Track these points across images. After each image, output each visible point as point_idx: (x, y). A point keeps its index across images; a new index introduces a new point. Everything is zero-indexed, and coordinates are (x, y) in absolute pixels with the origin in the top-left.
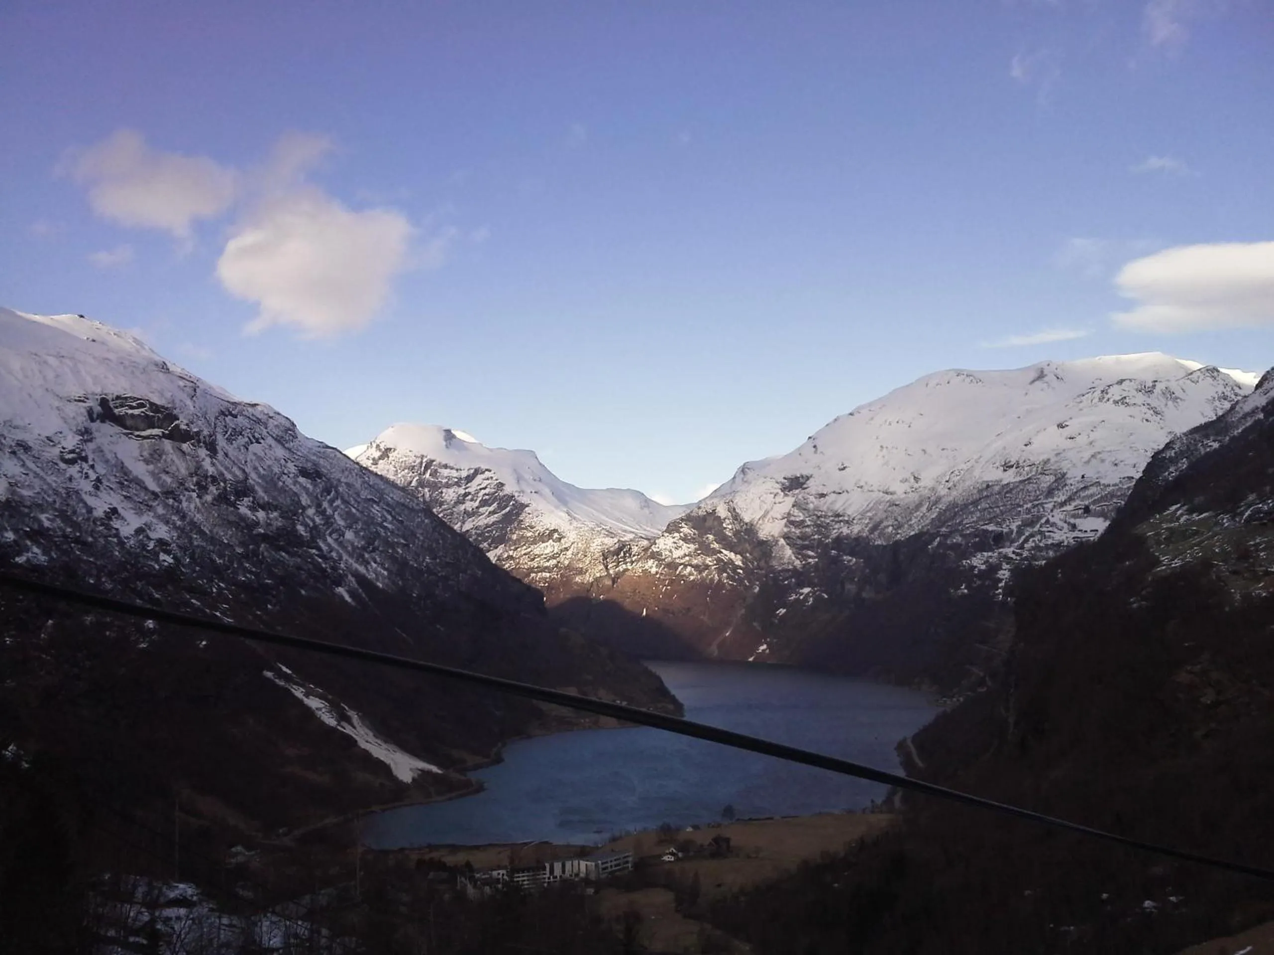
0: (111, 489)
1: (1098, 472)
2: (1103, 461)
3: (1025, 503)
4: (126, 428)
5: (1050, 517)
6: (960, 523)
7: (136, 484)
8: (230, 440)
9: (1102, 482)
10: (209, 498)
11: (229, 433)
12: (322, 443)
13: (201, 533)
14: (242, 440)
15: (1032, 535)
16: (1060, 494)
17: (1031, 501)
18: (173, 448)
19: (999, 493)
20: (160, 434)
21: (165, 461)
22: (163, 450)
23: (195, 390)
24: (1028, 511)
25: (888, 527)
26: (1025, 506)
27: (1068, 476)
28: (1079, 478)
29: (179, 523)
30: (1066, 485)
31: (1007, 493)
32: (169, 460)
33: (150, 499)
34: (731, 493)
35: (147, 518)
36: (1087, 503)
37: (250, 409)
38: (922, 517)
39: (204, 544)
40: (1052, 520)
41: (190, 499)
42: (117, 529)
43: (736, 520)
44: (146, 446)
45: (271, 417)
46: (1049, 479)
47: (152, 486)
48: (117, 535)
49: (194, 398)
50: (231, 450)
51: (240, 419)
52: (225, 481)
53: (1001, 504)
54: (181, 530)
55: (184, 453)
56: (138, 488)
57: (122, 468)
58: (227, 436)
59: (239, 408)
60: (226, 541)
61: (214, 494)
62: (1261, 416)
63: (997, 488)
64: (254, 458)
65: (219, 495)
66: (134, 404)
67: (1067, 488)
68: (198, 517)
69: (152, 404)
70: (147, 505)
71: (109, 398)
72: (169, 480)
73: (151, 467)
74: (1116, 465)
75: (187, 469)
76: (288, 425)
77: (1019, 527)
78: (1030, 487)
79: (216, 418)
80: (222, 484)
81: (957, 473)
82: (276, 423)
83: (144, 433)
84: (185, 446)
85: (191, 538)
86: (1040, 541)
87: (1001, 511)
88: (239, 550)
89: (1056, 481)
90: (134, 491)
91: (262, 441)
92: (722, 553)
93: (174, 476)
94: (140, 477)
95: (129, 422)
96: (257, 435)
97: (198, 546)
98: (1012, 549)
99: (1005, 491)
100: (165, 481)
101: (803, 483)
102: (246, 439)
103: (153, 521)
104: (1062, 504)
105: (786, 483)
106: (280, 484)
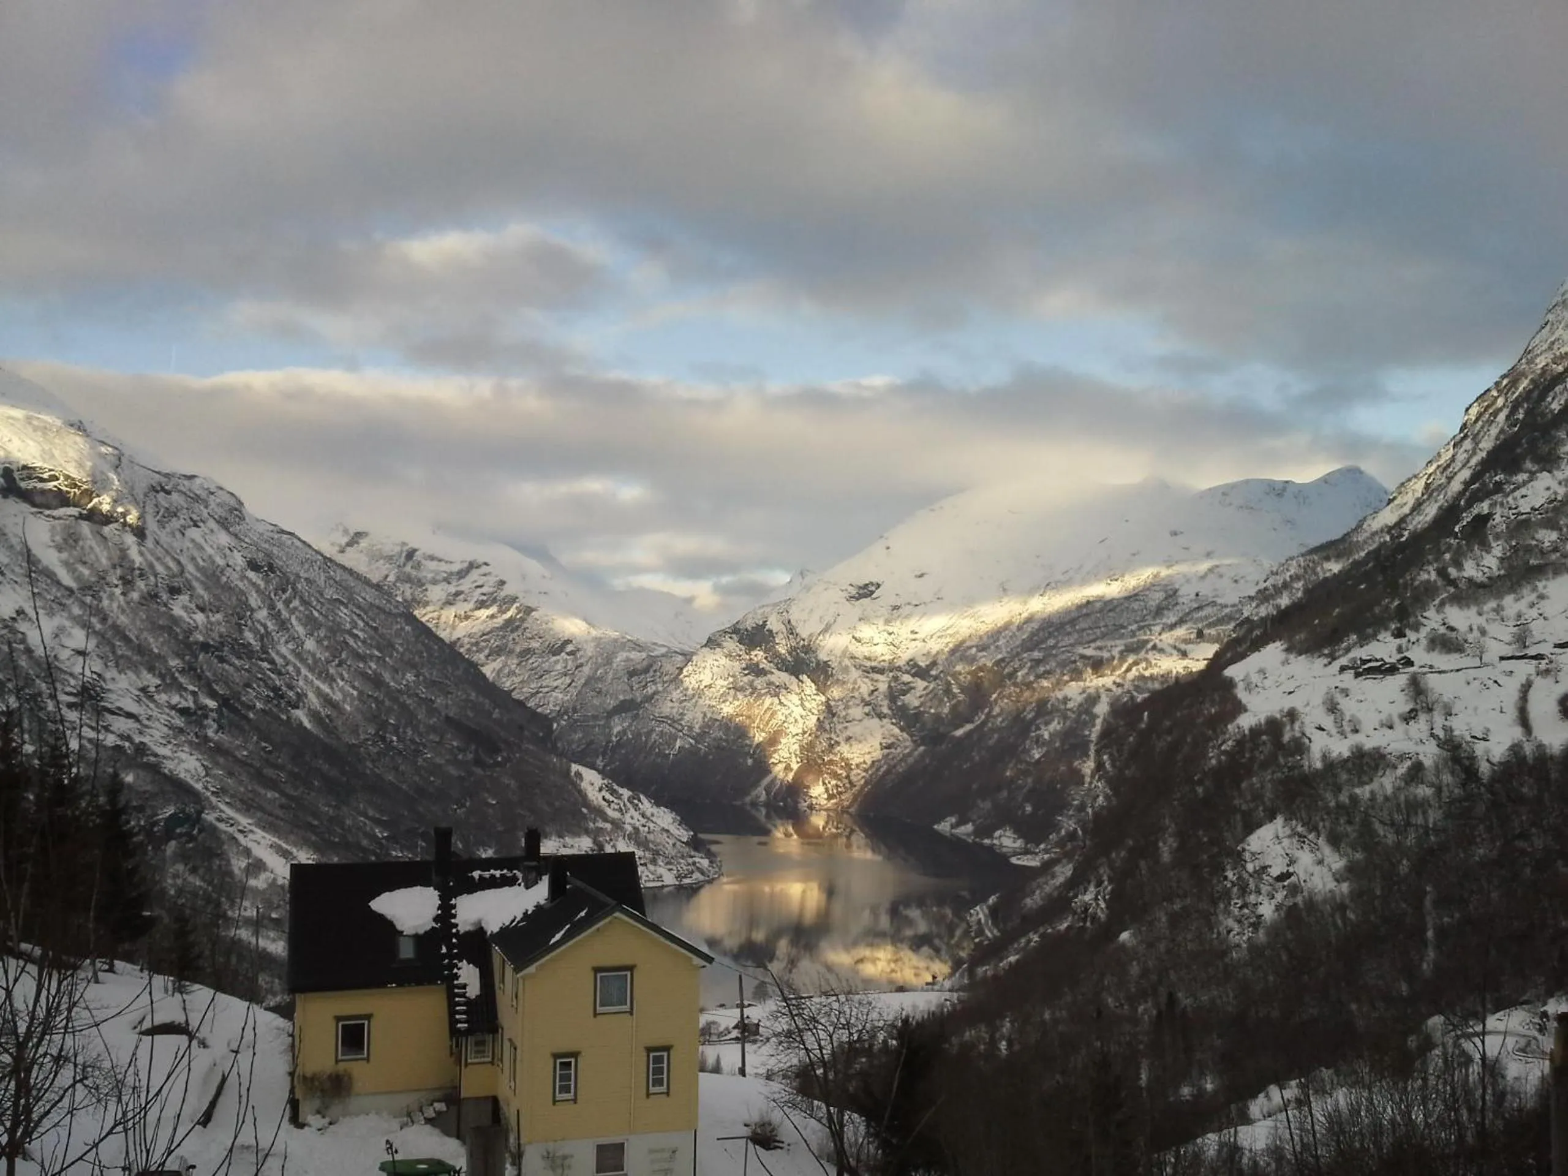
0: (16, 582)
1: (1215, 590)
2: (1221, 576)
3: (1130, 624)
4: (34, 505)
5: (1157, 641)
6: (1054, 647)
7: (48, 577)
8: (162, 524)
9: (1219, 601)
10: (135, 596)
11: (161, 514)
12: (275, 526)
13: (126, 639)
14: (175, 524)
15: (1136, 663)
16: (1171, 614)
17: (1136, 622)
18: (92, 532)
19: (1101, 611)
20: (77, 514)
21: (82, 548)
22: (80, 534)
23: (120, 459)
24: (1133, 634)
25: (970, 648)
26: (1130, 628)
27: (1180, 593)
28: (1193, 596)
29: (98, 627)
30: (1177, 604)
31: (1110, 611)
32: (87, 550)
33: (63, 596)
34: (785, 601)
35: (60, 620)
36: (1200, 626)
37: (186, 482)
38: (1011, 637)
39: (129, 653)
40: (1159, 645)
41: (111, 596)
42: (23, 633)
43: (792, 634)
44: (59, 528)
45: (212, 493)
46: (1158, 597)
47: (67, 579)
48: (23, 641)
49: (119, 470)
50: (164, 538)
51: (175, 496)
52: (156, 575)
53: (1102, 624)
54: (100, 635)
55: (105, 538)
56: (49, 581)
57: (30, 558)
58: (158, 518)
59: (174, 481)
60: (156, 651)
61: (142, 591)
63: (1098, 605)
64: (191, 545)
65: (149, 593)
66: (45, 476)
67: (1178, 607)
68: (123, 620)
69: (67, 477)
70: (60, 604)
71: (13, 467)
72: (86, 572)
73: (65, 555)
74: (1236, 581)
75: (109, 558)
76: (233, 502)
77: (1121, 652)
78: (1136, 605)
79: (146, 495)
80: (152, 578)
82: (218, 500)
83: (56, 513)
84: (107, 530)
85: (113, 646)
86: (1146, 669)
87: (1102, 632)
88: (174, 663)
89: (1166, 598)
90: (44, 586)
91: (201, 524)
92: (772, 673)
93: (91, 567)
94: (51, 567)
95: (38, 499)
96: (195, 517)
97: (122, 656)
98: (1113, 678)
99: (1108, 608)
100: (81, 574)
101: (872, 592)
102: (182, 522)
103: (68, 624)
104: (1172, 627)
105: (854, 592)
106: (224, 579)
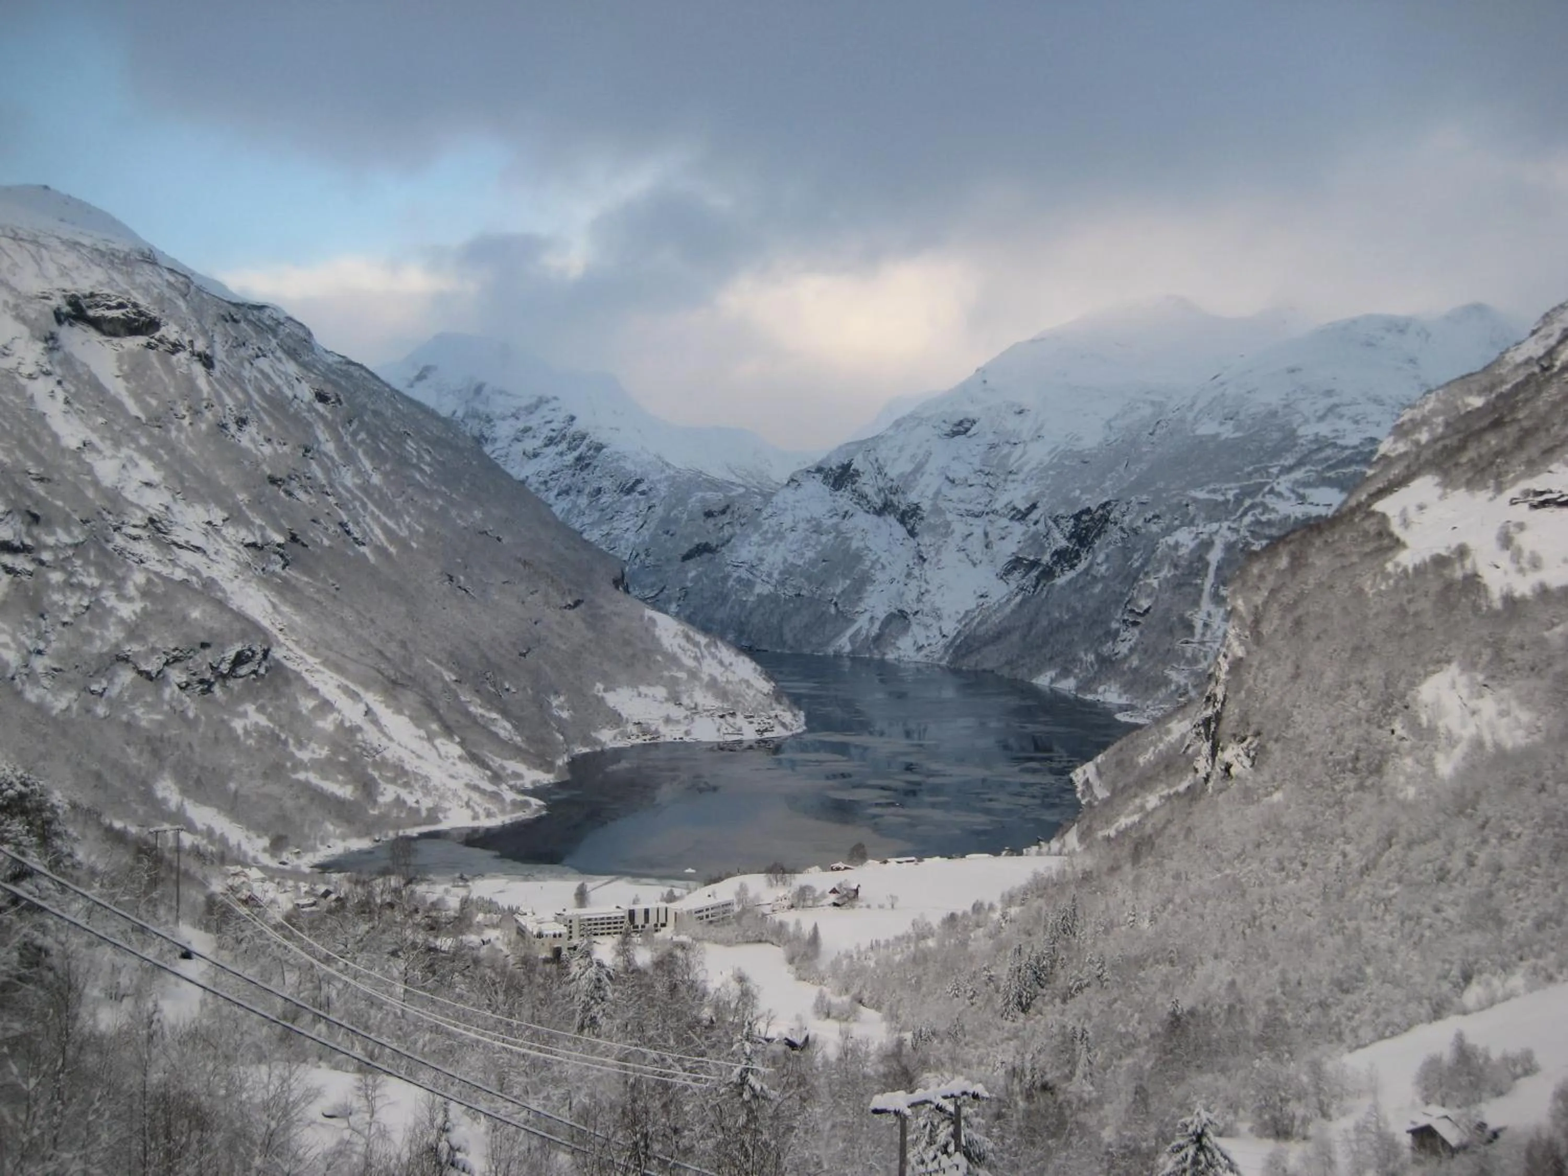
0: (84, 413)
1: (1336, 431)
2: (1341, 416)
3: (1246, 466)
4: (104, 333)
5: (1275, 484)
7: (114, 406)
8: (230, 353)
9: (1340, 442)
10: (203, 426)
11: (229, 343)
12: (343, 357)
13: (194, 471)
14: (245, 353)
15: (1252, 507)
16: (1288, 455)
17: (1252, 463)
18: (159, 361)
20: (145, 343)
21: (151, 378)
22: (148, 364)
23: (189, 287)
24: (1249, 476)
26: (1246, 470)
27: (1298, 433)
28: (1312, 437)
29: (166, 458)
30: (1295, 444)
32: (155, 377)
33: (130, 426)
35: (127, 451)
36: (1320, 468)
37: (255, 312)
38: (1118, 479)
39: (197, 486)
40: (1278, 489)
41: (180, 429)
42: (91, 465)
43: (880, 473)
44: (126, 358)
45: (282, 324)
46: (1275, 437)
47: (134, 409)
48: (90, 472)
50: (231, 365)
51: (243, 325)
52: (224, 406)
54: (169, 468)
55: (173, 367)
56: (117, 411)
57: (96, 385)
58: (227, 347)
59: (242, 310)
60: (224, 483)
61: (209, 422)
62: (1537, 369)
63: (1211, 445)
64: (259, 376)
65: (216, 424)
66: (113, 304)
67: (1297, 449)
68: (191, 451)
69: (135, 305)
70: (127, 434)
71: (80, 295)
72: (154, 402)
73: (132, 385)
74: (1357, 422)
75: (177, 388)
76: (302, 334)
77: (1236, 496)
78: (1252, 446)
79: (214, 324)
80: (220, 409)
81: (1163, 424)
82: (288, 331)
83: (125, 342)
84: (174, 359)
85: (181, 478)
86: (1263, 514)
87: (1216, 474)
88: (242, 497)
89: (1284, 439)
90: (112, 417)
91: (269, 354)
92: (858, 516)
93: (160, 398)
94: (118, 397)
95: (105, 327)
96: (263, 347)
97: (190, 489)
98: (1227, 523)
99: (1222, 449)
100: (149, 404)
101: (967, 430)
102: (251, 352)
103: (136, 456)
104: (1289, 469)
105: (947, 428)
106: (292, 410)
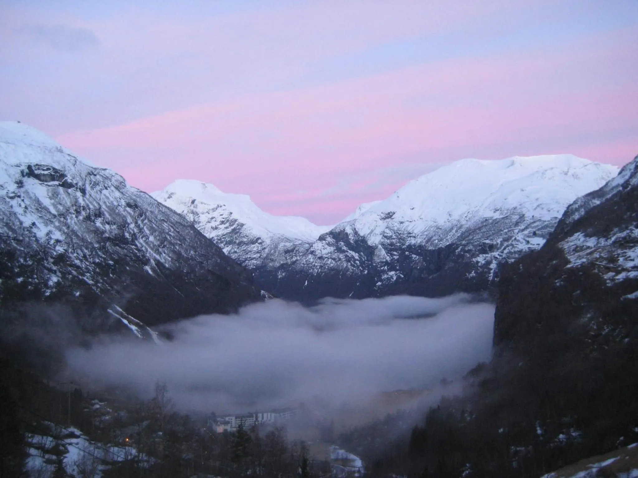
0: (33, 212)
1: (540, 214)
2: (542, 209)
3: (504, 229)
4: (40, 180)
5: (517, 237)
6: (472, 239)
7: (45, 210)
8: (92, 188)
9: (543, 219)
10: (81, 218)
11: (92, 184)
12: (138, 189)
13: (77, 236)
14: (98, 188)
15: (508, 246)
16: (522, 225)
17: (507, 228)
18: (64, 191)
19: (492, 224)
20: (58, 184)
21: (60, 198)
22: (59, 192)
23: (76, 161)
24: (506, 233)
25: (435, 240)
26: (505, 231)
27: (526, 216)
28: (531, 217)
29: (66, 231)
30: (524, 220)
31: (496, 223)
32: (62, 198)
33: (51, 218)
34: (353, 220)
35: (50, 228)
36: (534, 230)
37: (103, 172)
38: (453, 235)
39: (78, 242)
40: (518, 238)
41: (71, 218)
42: (35, 233)
43: (356, 234)
44: (50, 190)
45: (114, 176)
46: (516, 217)
47: (53, 211)
48: (35, 236)
49: (75, 166)
50: (93, 193)
51: (98, 177)
52: (89, 209)
53: (493, 229)
54: (67, 234)
55: (69, 194)
56: (46, 212)
57: (38, 201)
58: (91, 185)
59: (97, 171)
60: (89, 241)
61: (84, 216)
62: (621, 188)
63: (491, 221)
64: (104, 197)
65: (87, 217)
66: (45, 168)
67: (525, 222)
68: (76, 228)
69: (54, 169)
70: (50, 221)
71: (32, 165)
72: (61, 208)
73: (53, 201)
74: (549, 211)
75: (71, 202)
76: (122, 180)
77: (501, 242)
78: (507, 221)
79: (86, 176)
80: (88, 210)
81: (471, 212)
82: (115, 179)
83: (50, 184)
84: (70, 191)
85: (72, 239)
86: (511, 249)
87: (493, 233)
88: (96, 245)
89: (520, 218)
90: (44, 214)
91: (108, 188)
92: (348, 252)
93: (64, 206)
94: (47, 206)
95: (42, 178)
96: (106, 185)
97: (76, 243)
98: (498, 253)
99: (495, 222)
100: (59, 209)
101: (392, 216)
102: (101, 187)
103: (53, 229)
104: (523, 230)
105: (383, 216)
106: (117, 211)
